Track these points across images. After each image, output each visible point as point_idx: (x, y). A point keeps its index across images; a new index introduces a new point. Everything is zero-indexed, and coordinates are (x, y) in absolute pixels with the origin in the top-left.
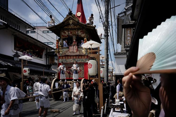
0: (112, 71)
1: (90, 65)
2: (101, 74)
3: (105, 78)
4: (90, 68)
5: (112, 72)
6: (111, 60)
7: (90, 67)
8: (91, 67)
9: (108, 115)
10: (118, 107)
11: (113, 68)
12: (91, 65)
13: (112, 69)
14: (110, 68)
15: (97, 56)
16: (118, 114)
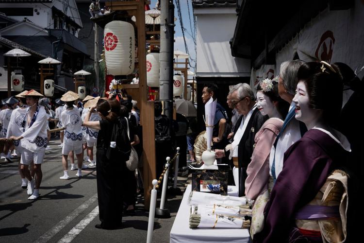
0: (184, 66)
1: (112, 38)
2: (148, 73)
3: (161, 88)
4: (112, 49)
5: (185, 71)
6: (182, 28)
7: (110, 46)
8: (115, 46)
9: (172, 214)
10: (212, 178)
11: (187, 57)
12: (115, 38)
13: (187, 59)
14: (177, 56)
15: (135, 8)
16: (212, 198)
